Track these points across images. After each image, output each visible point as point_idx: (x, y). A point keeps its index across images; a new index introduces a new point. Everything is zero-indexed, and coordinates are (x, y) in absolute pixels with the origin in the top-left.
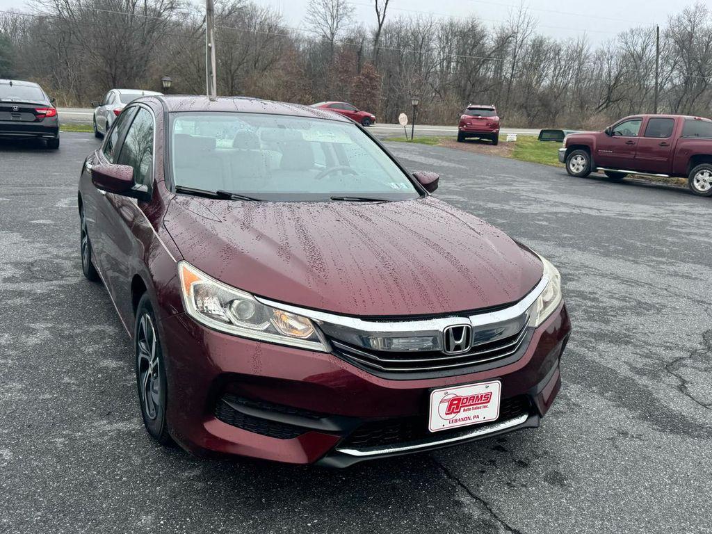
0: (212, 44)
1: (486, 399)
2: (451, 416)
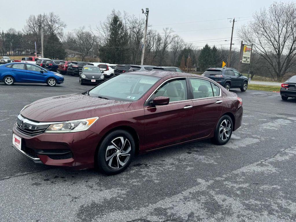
2: (15, 142)
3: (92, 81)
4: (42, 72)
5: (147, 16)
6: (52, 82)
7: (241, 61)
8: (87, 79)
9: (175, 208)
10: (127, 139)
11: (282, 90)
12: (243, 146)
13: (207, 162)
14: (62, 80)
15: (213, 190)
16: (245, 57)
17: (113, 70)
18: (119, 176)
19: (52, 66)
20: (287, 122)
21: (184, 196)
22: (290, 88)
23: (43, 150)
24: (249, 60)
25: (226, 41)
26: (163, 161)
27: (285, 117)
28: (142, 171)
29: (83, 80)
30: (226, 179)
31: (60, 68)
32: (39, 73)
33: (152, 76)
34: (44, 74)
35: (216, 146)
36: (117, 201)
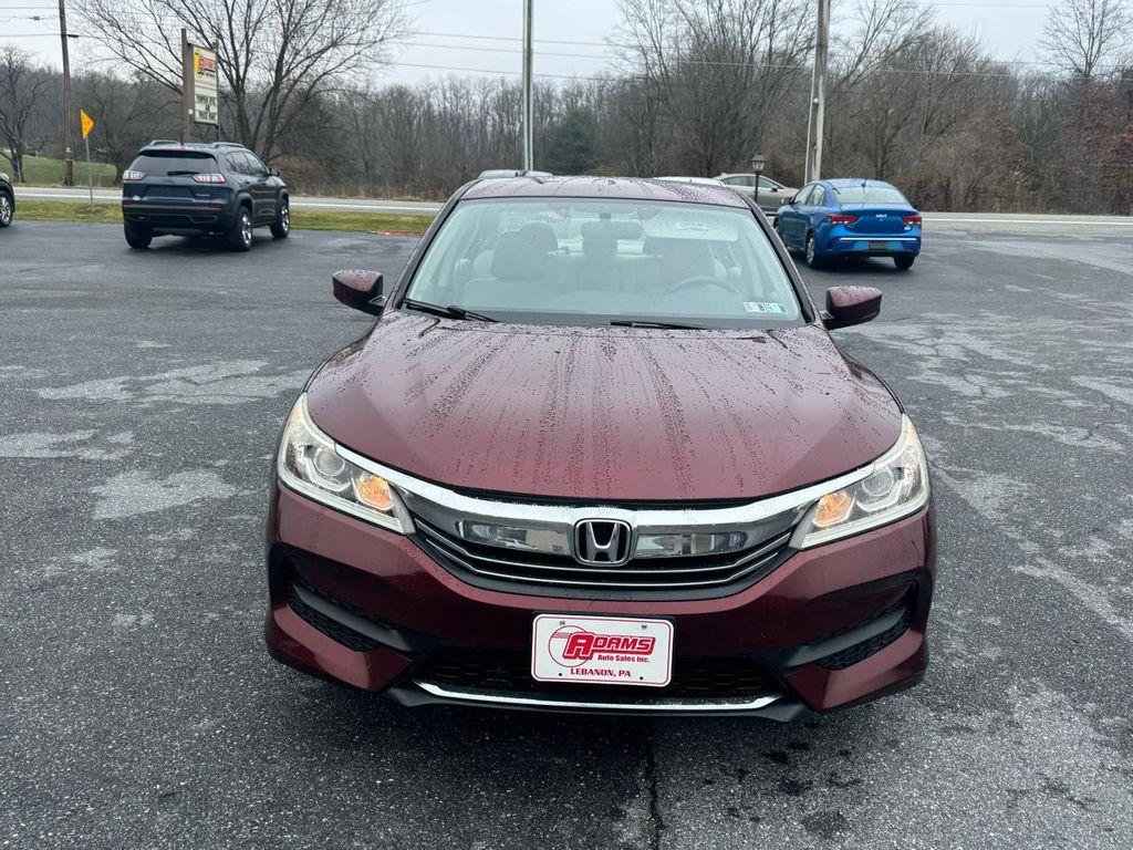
0: (821, 100)
1: (646, 647)
7: (191, 112)
16: (202, 98)
24: (214, 109)
25: (36, 18)
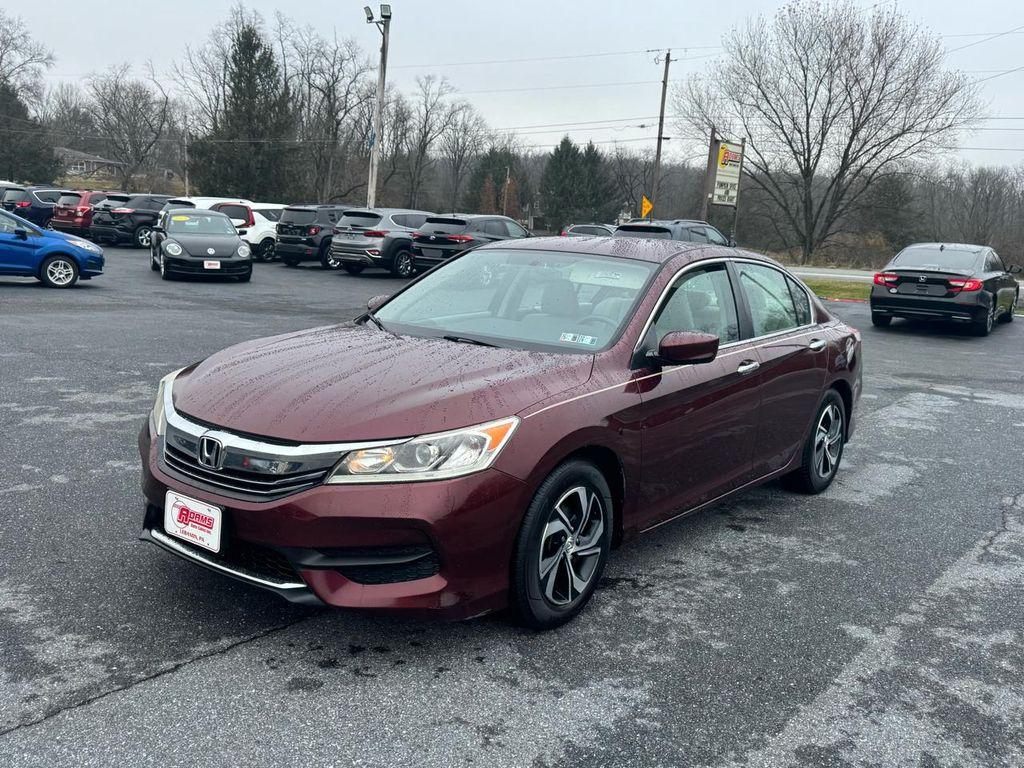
2: (182, 525)
3: (206, 266)
4: (22, 235)
5: (385, 34)
6: (60, 273)
7: (710, 196)
8: (187, 257)
9: (859, 742)
10: (594, 495)
11: (875, 294)
12: (881, 492)
13: (823, 560)
14: (98, 262)
15: (923, 662)
16: (722, 185)
17: (275, 223)
18: (574, 630)
19: (29, 209)
20: (943, 404)
21: (852, 695)
22: (905, 288)
23: (320, 550)
24: (733, 193)
26: (677, 562)
27: (926, 385)
28: (638, 609)
29: (171, 261)
30: (933, 619)
31: (61, 218)
32: (11, 237)
33: (617, 256)
34: (30, 240)
35: (801, 498)
36: (644, 732)
